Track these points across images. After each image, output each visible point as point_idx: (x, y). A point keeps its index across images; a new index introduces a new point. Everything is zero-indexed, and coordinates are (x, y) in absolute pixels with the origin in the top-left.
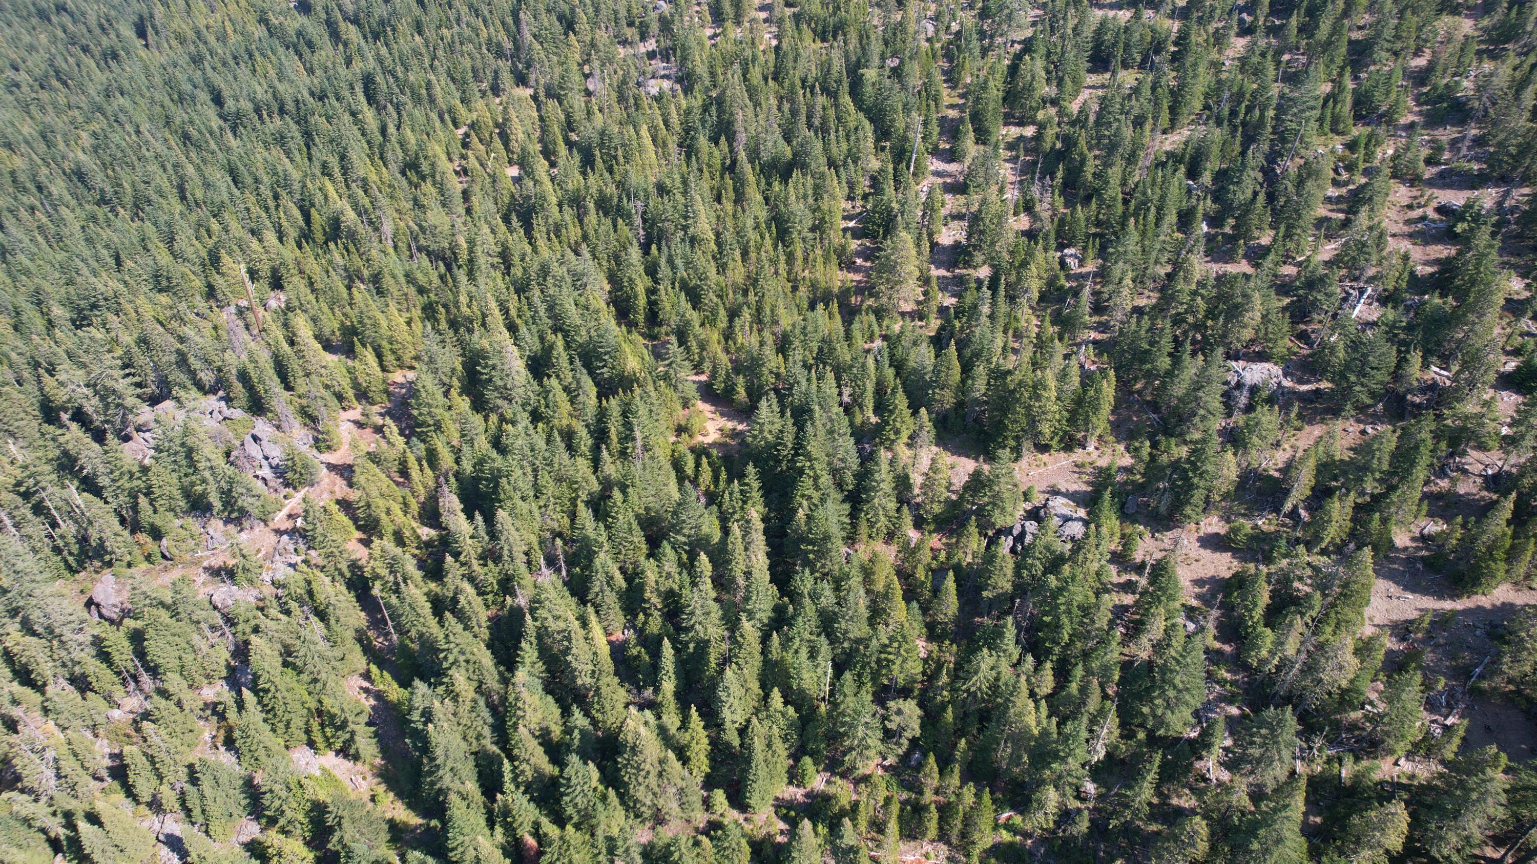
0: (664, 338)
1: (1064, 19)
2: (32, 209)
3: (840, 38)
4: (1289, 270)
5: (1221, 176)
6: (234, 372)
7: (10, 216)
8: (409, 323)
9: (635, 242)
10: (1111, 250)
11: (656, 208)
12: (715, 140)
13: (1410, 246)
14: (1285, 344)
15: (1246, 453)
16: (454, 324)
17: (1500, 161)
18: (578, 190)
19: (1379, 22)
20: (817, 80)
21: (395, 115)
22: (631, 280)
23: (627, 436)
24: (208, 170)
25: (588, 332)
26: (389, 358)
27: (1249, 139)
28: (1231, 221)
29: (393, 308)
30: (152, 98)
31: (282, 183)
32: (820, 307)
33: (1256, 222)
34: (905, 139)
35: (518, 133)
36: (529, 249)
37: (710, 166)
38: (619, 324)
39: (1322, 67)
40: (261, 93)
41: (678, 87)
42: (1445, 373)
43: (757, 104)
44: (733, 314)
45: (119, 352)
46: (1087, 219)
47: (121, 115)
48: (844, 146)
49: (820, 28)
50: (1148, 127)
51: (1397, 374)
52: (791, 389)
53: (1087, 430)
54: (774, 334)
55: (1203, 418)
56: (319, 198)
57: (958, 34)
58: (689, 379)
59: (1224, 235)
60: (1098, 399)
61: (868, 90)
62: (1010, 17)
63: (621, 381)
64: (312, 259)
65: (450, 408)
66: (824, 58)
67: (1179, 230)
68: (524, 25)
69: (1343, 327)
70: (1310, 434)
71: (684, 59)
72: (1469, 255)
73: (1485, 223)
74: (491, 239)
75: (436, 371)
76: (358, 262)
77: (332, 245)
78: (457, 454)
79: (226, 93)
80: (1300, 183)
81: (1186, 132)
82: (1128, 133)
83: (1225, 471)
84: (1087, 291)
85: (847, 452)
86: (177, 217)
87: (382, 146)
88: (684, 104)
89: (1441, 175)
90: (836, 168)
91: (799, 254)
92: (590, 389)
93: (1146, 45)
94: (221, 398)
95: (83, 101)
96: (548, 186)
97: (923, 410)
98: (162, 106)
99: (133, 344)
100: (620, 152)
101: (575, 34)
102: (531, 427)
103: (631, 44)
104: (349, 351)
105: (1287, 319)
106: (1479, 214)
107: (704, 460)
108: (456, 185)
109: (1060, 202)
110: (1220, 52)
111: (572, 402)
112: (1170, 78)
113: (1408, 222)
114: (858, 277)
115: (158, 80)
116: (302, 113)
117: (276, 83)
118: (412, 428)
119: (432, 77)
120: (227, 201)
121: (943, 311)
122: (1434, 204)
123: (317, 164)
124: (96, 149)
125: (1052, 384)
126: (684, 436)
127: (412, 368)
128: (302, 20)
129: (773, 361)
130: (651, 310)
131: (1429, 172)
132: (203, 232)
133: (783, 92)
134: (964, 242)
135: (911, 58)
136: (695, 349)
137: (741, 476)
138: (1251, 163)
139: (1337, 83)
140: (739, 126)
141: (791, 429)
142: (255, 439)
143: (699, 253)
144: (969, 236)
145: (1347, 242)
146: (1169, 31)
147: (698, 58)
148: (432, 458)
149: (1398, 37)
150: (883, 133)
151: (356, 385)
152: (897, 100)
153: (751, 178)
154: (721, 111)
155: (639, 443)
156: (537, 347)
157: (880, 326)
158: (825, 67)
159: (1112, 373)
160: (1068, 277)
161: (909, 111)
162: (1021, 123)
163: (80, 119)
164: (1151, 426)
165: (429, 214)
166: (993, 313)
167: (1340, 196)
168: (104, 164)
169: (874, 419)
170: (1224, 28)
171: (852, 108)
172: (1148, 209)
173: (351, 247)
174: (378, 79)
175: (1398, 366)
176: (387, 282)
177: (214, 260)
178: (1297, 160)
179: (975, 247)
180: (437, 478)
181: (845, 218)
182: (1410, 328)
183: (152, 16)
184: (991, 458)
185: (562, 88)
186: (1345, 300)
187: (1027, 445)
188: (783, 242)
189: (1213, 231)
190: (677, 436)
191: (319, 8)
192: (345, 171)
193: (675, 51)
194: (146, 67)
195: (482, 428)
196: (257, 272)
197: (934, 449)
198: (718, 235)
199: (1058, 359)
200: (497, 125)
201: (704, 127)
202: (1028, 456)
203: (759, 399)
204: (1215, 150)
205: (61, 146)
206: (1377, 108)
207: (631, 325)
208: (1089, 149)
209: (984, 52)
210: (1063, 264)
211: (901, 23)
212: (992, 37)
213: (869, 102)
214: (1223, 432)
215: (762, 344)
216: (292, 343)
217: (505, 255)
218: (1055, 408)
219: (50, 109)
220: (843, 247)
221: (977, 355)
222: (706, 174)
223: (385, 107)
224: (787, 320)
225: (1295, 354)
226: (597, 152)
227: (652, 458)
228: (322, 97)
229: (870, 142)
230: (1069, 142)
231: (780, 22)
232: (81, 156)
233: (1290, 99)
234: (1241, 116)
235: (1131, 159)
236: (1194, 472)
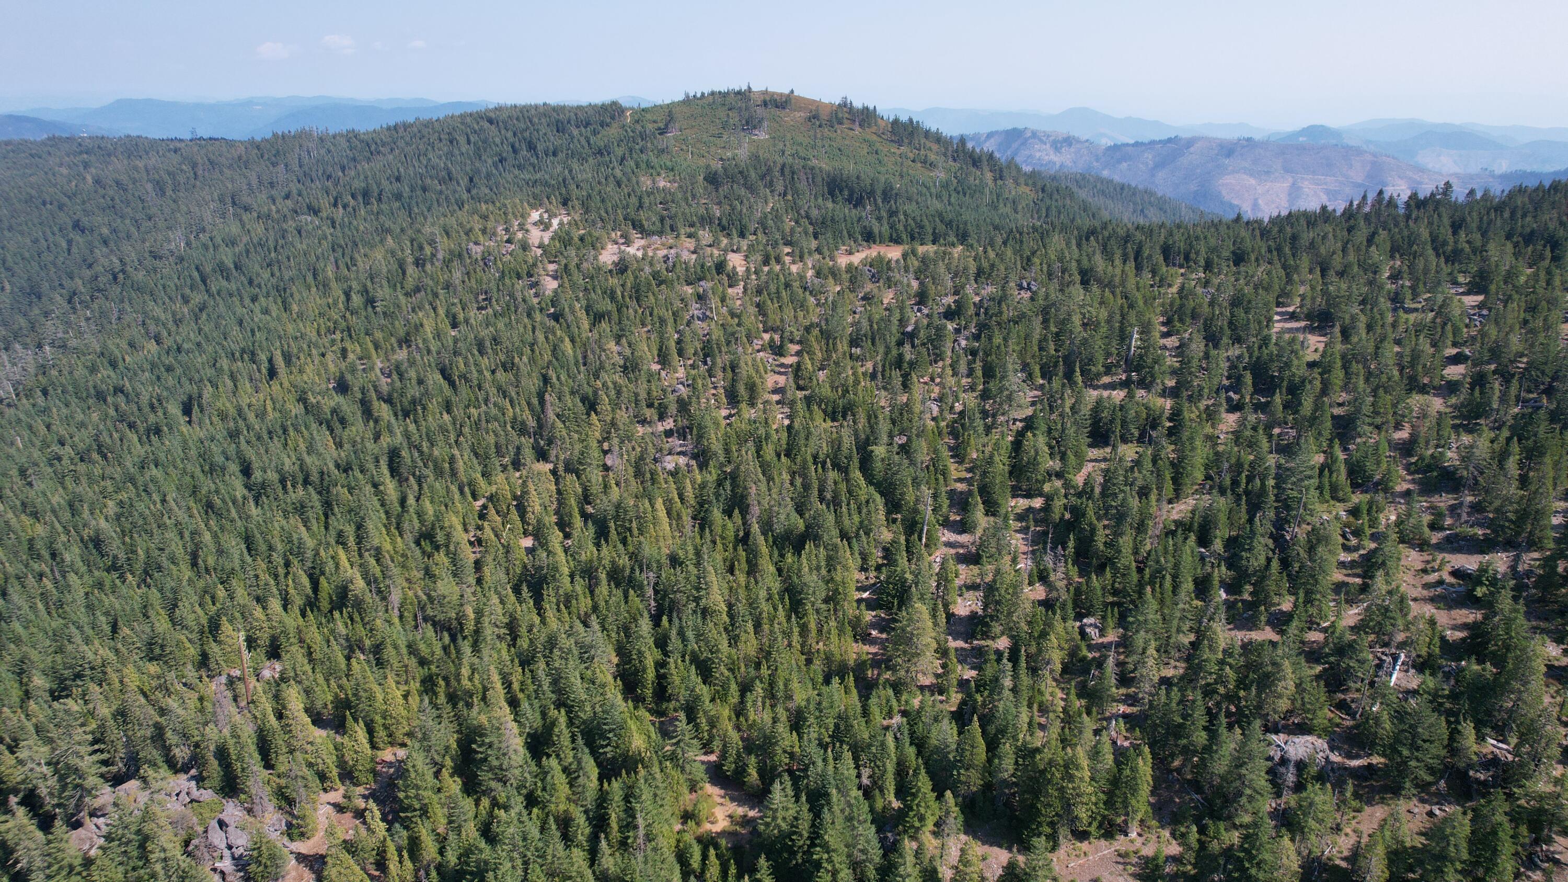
0: (672, 714)
1: (1062, 398)
2: (41, 575)
3: (849, 417)
4: (1315, 636)
5: (1232, 543)
6: (212, 748)
7: (16, 583)
8: (406, 696)
9: (646, 614)
10: (1131, 619)
11: (668, 579)
12: (729, 513)
13: (1434, 611)
14: (1326, 714)
15: (1304, 839)
16: (452, 698)
17: (1503, 527)
18: (591, 561)
19: (1356, 400)
20: (828, 456)
21: (416, 487)
22: (640, 652)
23: (629, 824)
24: (223, 538)
25: (593, 707)
26: (381, 734)
27: (1255, 507)
28: (1249, 588)
29: (391, 681)
30: (184, 469)
31: (295, 550)
32: (836, 681)
33: (1274, 588)
34: (916, 511)
35: (535, 505)
36: (537, 620)
37: (723, 538)
38: (625, 699)
39: (1311, 440)
40: (289, 464)
41: (693, 462)
42: (1504, 746)
43: (770, 479)
44: (745, 688)
45: (93, 726)
46: (1103, 588)
47: (151, 485)
48: (856, 518)
49: (830, 409)
50: (1153, 497)
51: (1452, 746)
52: (806, 770)
53: (1127, 814)
54: (787, 710)
55: (1251, 799)
56: (330, 567)
57: (962, 413)
58: (698, 759)
59: (1243, 601)
60: (1135, 778)
61: (878, 465)
62: (1010, 398)
63: (624, 761)
64: (314, 628)
65: (439, 790)
66: (834, 436)
67: (1197, 598)
68: (548, 405)
69: (1384, 696)
70: (1372, 815)
71: (700, 437)
72: (1496, 619)
73: (1504, 587)
74: (500, 610)
75: (428, 750)
76: (361, 631)
77: (337, 614)
78: (442, 842)
79: (255, 465)
80: (1311, 549)
81: (1191, 502)
82: (1134, 503)
83: (1285, 860)
84: (1110, 662)
85: (868, 842)
86: (185, 583)
87: (399, 517)
88: (699, 479)
89: (1448, 539)
90: (849, 540)
91: (813, 626)
92: (592, 770)
93: (1142, 422)
94: (193, 778)
95: (117, 472)
96: (561, 557)
97: (948, 793)
98: (193, 477)
99: (110, 716)
100: (634, 525)
101: (596, 414)
102: (525, 812)
103: (650, 423)
104: (339, 725)
105: (1323, 689)
106: (1495, 579)
107: (712, 852)
108: (469, 555)
109: (1074, 571)
110: (1213, 426)
111: (571, 785)
112: (1169, 451)
113: (1426, 586)
114: (874, 649)
115: (193, 453)
116: (325, 484)
117: (305, 456)
118: (396, 813)
119: (456, 452)
120: (237, 568)
121: (963, 684)
122: (1448, 568)
123: (333, 533)
124: (118, 517)
125: (1085, 762)
126: (691, 823)
127: (403, 745)
128: (339, 399)
129: (787, 739)
130: (659, 684)
131: (1435, 538)
132: (208, 597)
133: (795, 468)
134: (980, 612)
135: (918, 436)
136: (705, 726)
137: (753, 870)
138: (1260, 530)
139: (1328, 453)
140: (752, 500)
141: (806, 816)
142: (222, 824)
143: (711, 625)
144: (985, 607)
145: (1369, 608)
146: (1163, 410)
147: (713, 436)
148: (414, 847)
149: (1376, 413)
150: (893, 506)
151: (341, 763)
152: (906, 474)
153: (764, 550)
154: (734, 485)
155: (641, 832)
156: (538, 723)
157: (899, 701)
158: (836, 445)
159: (1146, 749)
160: (1090, 648)
161: (919, 485)
162: (1029, 495)
163: (110, 489)
164: (1196, 808)
165: (439, 584)
166: (1015, 686)
167: (1353, 561)
168: (123, 531)
169: (896, 804)
170: (1213, 405)
171: (862, 482)
172: (1164, 577)
173: (357, 617)
174: (404, 453)
175: (1452, 738)
176: (389, 653)
177: (214, 627)
178: (1304, 526)
179: (992, 617)
180: (417, 871)
181: (858, 589)
182: (1454, 696)
183: (200, 396)
184: (1026, 848)
185: (581, 463)
186: (1379, 666)
187: (1064, 832)
188: (797, 613)
189: (1232, 598)
190: (684, 823)
191: (356, 389)
192: (359, 540)
193: (691, 429)
194: (185, 442)
195: (471, 814)
196: (256, 640)
197: (963, 837)
198: (730, 606)
199: (1088, 734)
200: (515, 497)
201: (718, 500)
202: (1066, 845)
203: (772, 782)
204: (1223, 518)
205: (86, 514)
206: (1371, 476)
207: (638, 700)
208: (1098, 519)
209: (988, 429)
210: (1083, 634)
211: (907, 405)
212: (994, 416)
213: (879, 475)
214: (1274, 814)
215: (775, 720)
216: (280, 716)
217: (512, 627)
218: (1090, 789)
219: (84, 480)
220: (858, 619)
221: (1002, 731)
222: (719, 546)
223: (407, 479)
224: (801, 695)
225: (1338, 725)
226: (612, 525)
227: (655, 849)
228: (346, 469)
229: (881, 515)
230: (1077, 513)
231: (792, 404)
232: (103, 524)
233: (1288, 469)
234: (1243, 485)
235: (1141, 528)
236: (1250, 861)
